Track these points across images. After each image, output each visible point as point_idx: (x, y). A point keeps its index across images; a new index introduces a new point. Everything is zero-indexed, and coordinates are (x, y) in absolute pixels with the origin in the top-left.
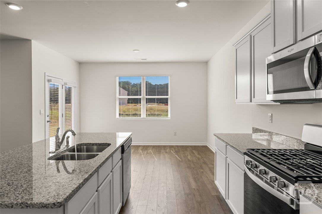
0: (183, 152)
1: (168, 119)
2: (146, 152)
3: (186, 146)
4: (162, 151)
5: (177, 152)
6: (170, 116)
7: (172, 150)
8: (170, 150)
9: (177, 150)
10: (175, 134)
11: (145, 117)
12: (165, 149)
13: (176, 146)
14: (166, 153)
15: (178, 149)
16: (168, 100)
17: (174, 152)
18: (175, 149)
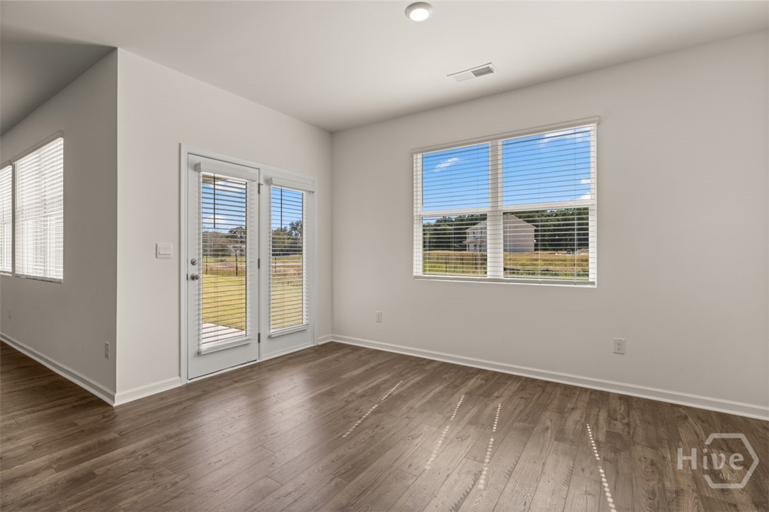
0: (649, 454)
1: (589, 286)
2: (474, 411)
3: (672, 405)
4: (548, 419)
5: (617, 444)
6: (595, 276)
7: (596, 427)
8: (587, 419)
9: (619, 427)
10: (620, 349)
11: (502, 278)
12: (561, 412)
13: (622, 397)
14: (560, 436)
15: (628, 425)
16: (588, 214)
17: (602, 438)
18: (611, 417)
